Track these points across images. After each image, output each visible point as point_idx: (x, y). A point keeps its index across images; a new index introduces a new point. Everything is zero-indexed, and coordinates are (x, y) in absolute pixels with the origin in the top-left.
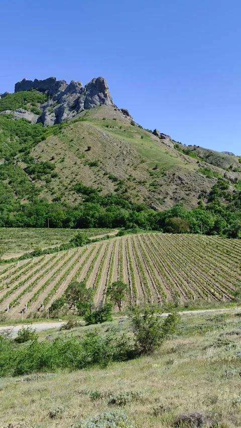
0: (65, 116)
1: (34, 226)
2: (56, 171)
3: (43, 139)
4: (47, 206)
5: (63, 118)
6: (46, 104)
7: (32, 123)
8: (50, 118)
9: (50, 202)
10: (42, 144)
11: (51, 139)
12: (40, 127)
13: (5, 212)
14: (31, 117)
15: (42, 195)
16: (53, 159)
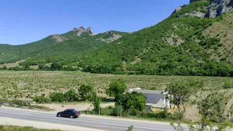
0: (223, 10)
1: (209, 76)
2: (221, 42)
3: (210, 25)
4: (217, 63)
5: (222, 12)
6: (210, 6)
7: (201, 18)
8: (213, 14)
9: (218, 61)
10: (210, 28)
11: (216, 24)
12: (206, 19)
13: (189, 67)
14: (200, 15)
15: (212, 57)
16: (218, 35)
